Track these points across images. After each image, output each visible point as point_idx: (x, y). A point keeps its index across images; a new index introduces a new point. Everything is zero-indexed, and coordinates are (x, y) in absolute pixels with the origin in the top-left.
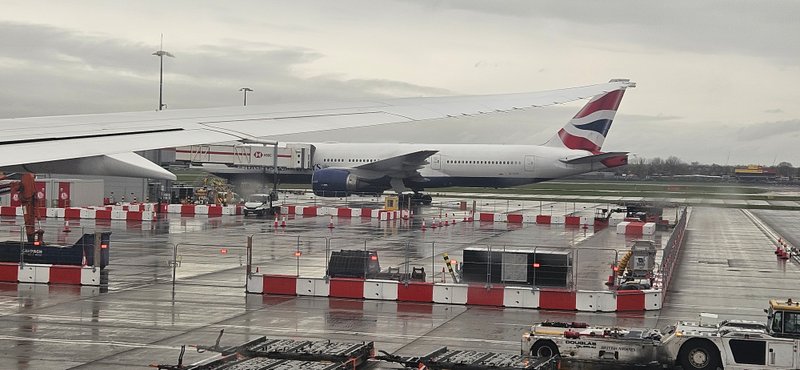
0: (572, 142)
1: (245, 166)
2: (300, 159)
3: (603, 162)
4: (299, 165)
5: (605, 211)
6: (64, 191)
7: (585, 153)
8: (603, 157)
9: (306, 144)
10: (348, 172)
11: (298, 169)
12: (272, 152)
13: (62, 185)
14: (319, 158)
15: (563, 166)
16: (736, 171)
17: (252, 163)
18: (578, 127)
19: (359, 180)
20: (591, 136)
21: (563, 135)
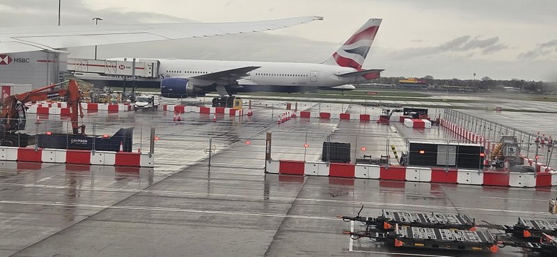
0: (342, 62)
1: (112, 75)
2: (151, 71)
3: (364, 76)
4: (150, 75)
5: (388, 111)
6: (6, 93)
7: (351, 70)
8: (364, 73)
9: (154, 60)
10: (187, 80)
11: (149, 78)
12: (131, 66)
13: (4, 87)
14: (163, 71)
15: (337, 79)
16: (400, 81)
17: (117, 73)
18: (347, 51)
19: (195, 86)
20: (355, 57)
21: (336, 57)
